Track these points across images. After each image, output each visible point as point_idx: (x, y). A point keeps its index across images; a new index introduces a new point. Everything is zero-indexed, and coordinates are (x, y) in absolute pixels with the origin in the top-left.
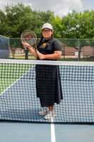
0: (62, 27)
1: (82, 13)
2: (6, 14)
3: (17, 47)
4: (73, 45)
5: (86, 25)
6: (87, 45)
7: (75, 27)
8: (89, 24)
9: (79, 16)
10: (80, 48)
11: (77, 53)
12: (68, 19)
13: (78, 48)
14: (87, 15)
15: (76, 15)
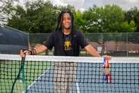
0: (84, 21)
1: (104, 8)
3: (37, 42)
5: (108, 19)
8: (112, 18)
9: (101, 11)
12: (90, 14)
13: (102, 43)
14: (109, 9)
15: (98, 9)
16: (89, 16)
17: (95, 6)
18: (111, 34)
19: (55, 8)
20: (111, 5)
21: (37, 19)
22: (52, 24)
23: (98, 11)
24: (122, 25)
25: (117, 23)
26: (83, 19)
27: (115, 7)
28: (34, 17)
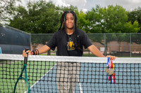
0: (86, 22)
2: (27, 10)
5: (111, 19)
8: (115, 18)
9: (104, 11)
10: (106, 44)
14: (112, 9)
15: (101, 10)
16: (91, 17)
17: (98, 7)
18: (114, 35)
19: (58, 8)
20: (114, 6)
21: (39, 19)
22: (55, 25)
23: (101, 11)
24: (125, 26)
25: (120, 23)
26: (86, 19)
27: (119, 7)
28: (36, 17)
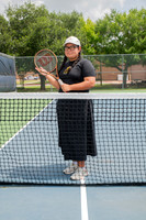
0: (95, 36)
1: (127, 14)
3: (27, 70)
4: (114, 64)
5: (133, 32)
6: (136, 63)
7: (117, 35)
8: (139, 30)
9: (123, 19)
11: (121, 77)
12: (106, 24)
13: (123, 68)
23: (118, 19)
26: (96, 32)
